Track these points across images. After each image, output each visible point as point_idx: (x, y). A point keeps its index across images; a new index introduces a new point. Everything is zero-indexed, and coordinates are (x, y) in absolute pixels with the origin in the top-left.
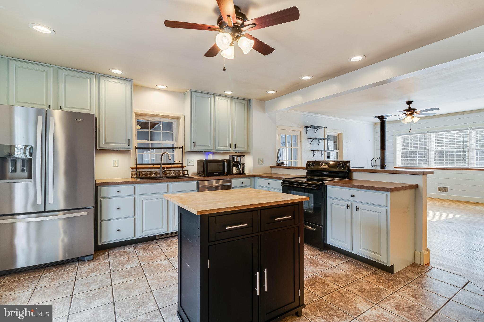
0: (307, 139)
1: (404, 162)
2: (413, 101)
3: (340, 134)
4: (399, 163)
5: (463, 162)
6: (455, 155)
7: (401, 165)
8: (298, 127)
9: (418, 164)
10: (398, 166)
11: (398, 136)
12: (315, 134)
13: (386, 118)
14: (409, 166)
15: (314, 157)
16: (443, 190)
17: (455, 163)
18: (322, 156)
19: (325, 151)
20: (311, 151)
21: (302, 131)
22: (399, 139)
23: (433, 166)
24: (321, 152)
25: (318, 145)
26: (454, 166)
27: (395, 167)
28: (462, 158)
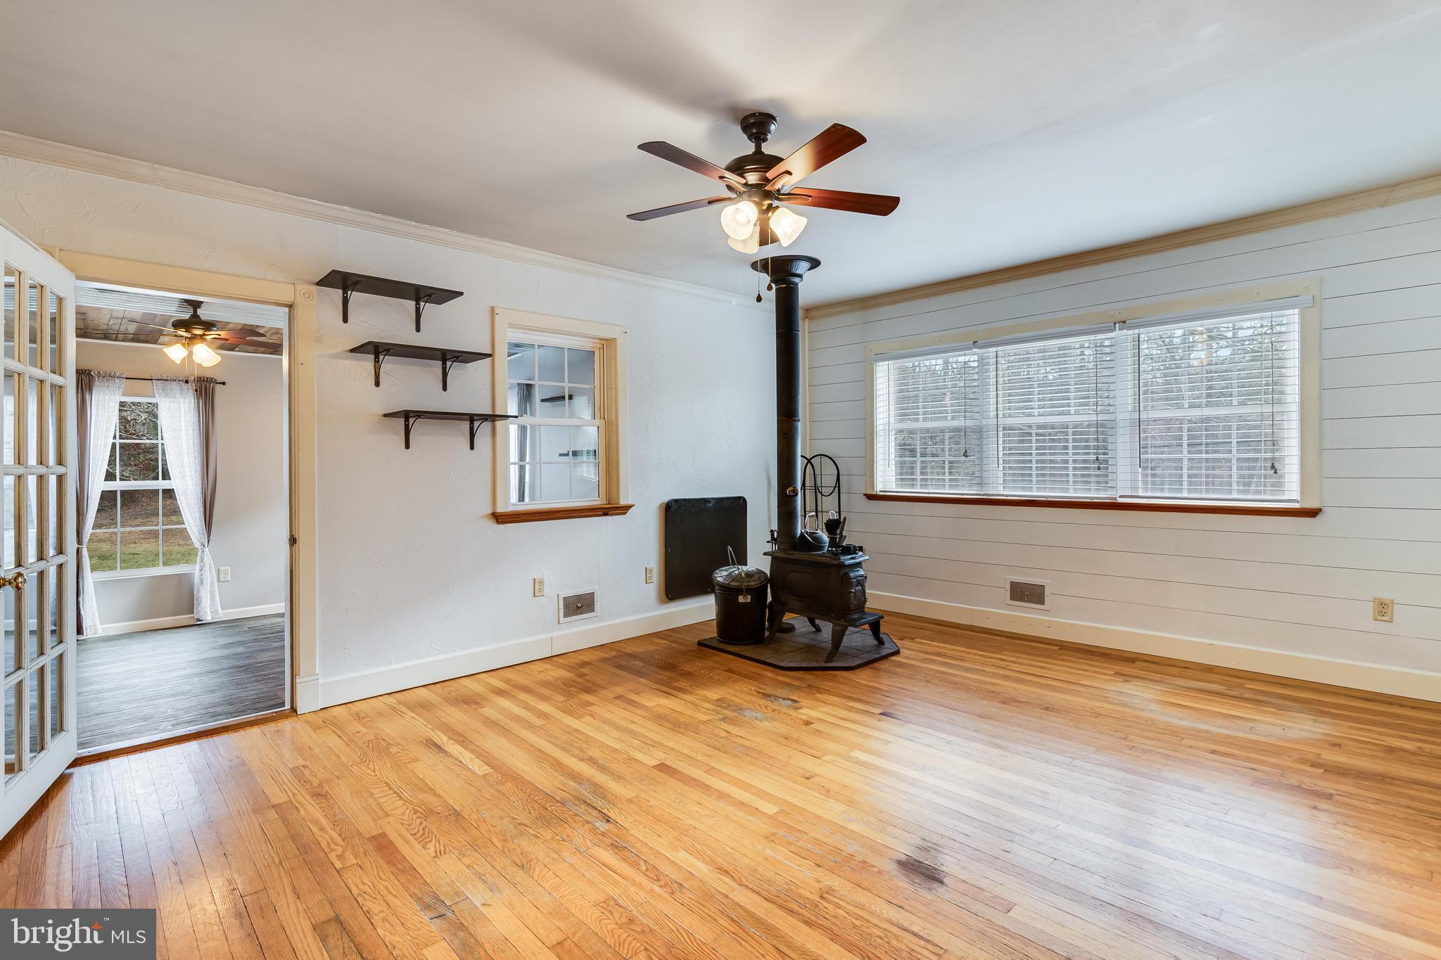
0: (352, 350)
1: (932, 474)
2: (772, 119)
3: (608, 344)
4: (886, 479)
5: (1098, 476)
6: (1070, 445)
7: (894, 486)
8: (266, 280)
9: (947, 483)
10: (878, 489)
11: (881, 363)
12: (418, 329)
13: (798, 272)
14: (918, 490)
15: (407, 447)
16: (1027, 593)
17: (1071, 479)
18: (472, 448)
19: (492, 418)
20: (385, 415)
21: (300, 301)
22: (885, 376)
23: (999, 490)
24: (468, 423)
25: (445, 388)
26: (1068, 492)
27: (870, 492)
28: (1093, 457)
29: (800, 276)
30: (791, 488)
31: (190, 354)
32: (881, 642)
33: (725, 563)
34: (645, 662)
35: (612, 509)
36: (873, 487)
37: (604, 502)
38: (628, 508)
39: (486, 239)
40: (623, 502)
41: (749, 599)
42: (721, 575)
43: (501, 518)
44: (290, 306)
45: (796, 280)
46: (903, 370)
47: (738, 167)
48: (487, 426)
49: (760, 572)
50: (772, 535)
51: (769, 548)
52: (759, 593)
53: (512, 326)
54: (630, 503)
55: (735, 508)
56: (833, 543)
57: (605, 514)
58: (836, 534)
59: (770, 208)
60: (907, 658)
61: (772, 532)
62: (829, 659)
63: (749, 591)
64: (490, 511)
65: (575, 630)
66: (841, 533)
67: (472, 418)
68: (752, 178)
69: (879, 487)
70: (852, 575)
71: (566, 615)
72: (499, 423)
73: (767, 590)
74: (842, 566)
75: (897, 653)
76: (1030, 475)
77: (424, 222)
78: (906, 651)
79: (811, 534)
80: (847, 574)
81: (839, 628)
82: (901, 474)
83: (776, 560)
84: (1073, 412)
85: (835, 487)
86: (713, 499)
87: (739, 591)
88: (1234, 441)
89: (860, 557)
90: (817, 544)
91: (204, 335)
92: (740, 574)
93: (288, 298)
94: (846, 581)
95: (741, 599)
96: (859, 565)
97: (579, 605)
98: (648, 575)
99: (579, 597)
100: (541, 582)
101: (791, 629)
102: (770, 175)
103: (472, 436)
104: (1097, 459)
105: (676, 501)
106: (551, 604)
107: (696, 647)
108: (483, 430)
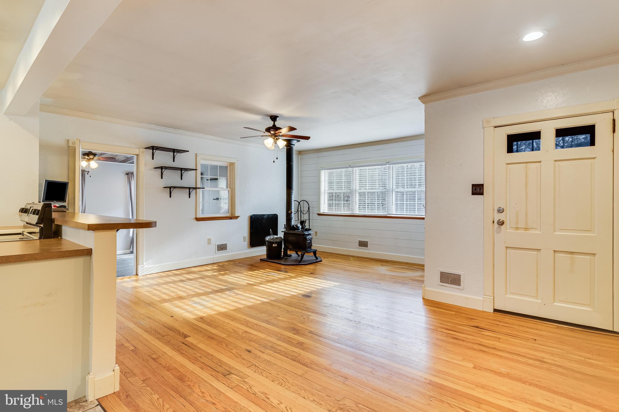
0: (155, 168)
1: (338, 207)
2: (278, 117)
3: (232, 164)
4: (324, 209)
5: (383, 208)
6: (376, 198)
7: (327, 211)
8: (131, 148)
9: (342, 210)
10: (321, 212)
11: (323, 171)
12: (174, 161)
13: (293, 144)
14: (334, 212)
15: (170, 197)
16: (363, 244)
17: (376, 209)
18: (189, 197)
19: (196, 188)
20: (164, 187)
21: (140, 154)
22: (324, 175)
23: (357, 212)
24: (188, 190)
25: (182, 179)
26: (375, 213)
27: (319, 213)
28: (381, 202)
29: (294, 145)
30: (290, 211)
31: (89, 164)
32: (317, 258)
33: (269, 234)
34: (243, 264)
35: (233, 217)
36: (320, 212)
37: (230, 215)
38: (238, 217)
39: (194, 133)
40: (236, 215)
41: (276, 245)
42: (267, 238)
43: (198, 219)
44: (137, 155)
45: (292, 146)
46: (329, 173)
47: (268, 130)
48: (194, 190)
49: (280, 237)
50: (285, 226)
51: (284, 230)
52: (280, 244)
53: (202, 159)
54: (239, 215)
55: (274, 218)
56: (302, 228)
57: (231, 219)
58: (303, 225)
59: (277, 139)
60: (324, 262)
61: (285, 225)
62: (300, 262)
63: (276, 243)
64: (195, 217)
65: (220, 255)
66: (305, 225)
67: (190, 188)
68: (272, 132)
69: (322, 211)
70: (307, 237)
71: (218, 250)
72: (198, 190)
73: (282, 243)
74: (304, 234)
75: (321, 261)
76: (365, 208)
77: (176, 129)
78: (324, 261)
79: (296, 225)
80: (306, 237)
81: (303, 253)
82: (329, 207)
83: (285, 234)
84: (377, 189)
85: (308, 211)
86: (266, 214)
87: (273, 243)
88: (416, 198)
89: (310, 232)
90: (297, 228)
91: (94, 158)
92: (274, 238)
93: (137, 153)
94: (305, 239)
95: (274, 245)
96: (310, 234)
97: (222, 247)
98: (244, 239)
99: (222, 245)
100: (210, 240)
101: (291, 256)
102: (276, 132)
103: (190, 194)
104: (382, 203)
105: (254, 215)
106: (214, 247)
107: (259, 261)
108: (193, 192)
